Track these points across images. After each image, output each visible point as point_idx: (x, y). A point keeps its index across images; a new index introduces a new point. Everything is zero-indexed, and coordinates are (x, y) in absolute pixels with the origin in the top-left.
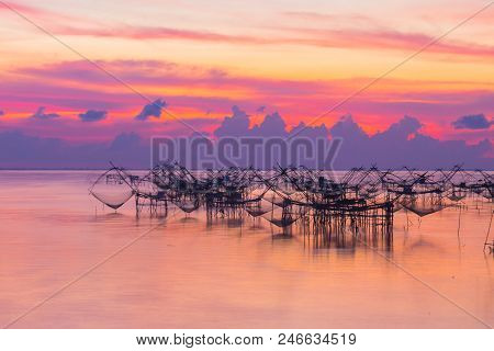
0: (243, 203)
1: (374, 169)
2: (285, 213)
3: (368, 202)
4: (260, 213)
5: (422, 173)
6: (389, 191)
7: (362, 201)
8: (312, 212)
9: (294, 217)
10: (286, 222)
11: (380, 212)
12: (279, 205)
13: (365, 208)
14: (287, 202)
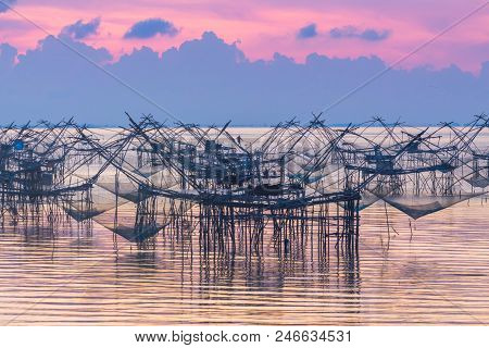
0: (56, 193)
1: (316, 123)
2: (141, 213)
3: (309, 191)
4: (90, 214)
5: (415, 131)
6: (348, 167)
7: (295, 187)
8: (196, 209)
9: (159, 220)
10: (142, 232)
11: (333, 209)
12: (128, 197)
13: (303, 203)
14: (146, 192)
